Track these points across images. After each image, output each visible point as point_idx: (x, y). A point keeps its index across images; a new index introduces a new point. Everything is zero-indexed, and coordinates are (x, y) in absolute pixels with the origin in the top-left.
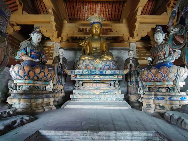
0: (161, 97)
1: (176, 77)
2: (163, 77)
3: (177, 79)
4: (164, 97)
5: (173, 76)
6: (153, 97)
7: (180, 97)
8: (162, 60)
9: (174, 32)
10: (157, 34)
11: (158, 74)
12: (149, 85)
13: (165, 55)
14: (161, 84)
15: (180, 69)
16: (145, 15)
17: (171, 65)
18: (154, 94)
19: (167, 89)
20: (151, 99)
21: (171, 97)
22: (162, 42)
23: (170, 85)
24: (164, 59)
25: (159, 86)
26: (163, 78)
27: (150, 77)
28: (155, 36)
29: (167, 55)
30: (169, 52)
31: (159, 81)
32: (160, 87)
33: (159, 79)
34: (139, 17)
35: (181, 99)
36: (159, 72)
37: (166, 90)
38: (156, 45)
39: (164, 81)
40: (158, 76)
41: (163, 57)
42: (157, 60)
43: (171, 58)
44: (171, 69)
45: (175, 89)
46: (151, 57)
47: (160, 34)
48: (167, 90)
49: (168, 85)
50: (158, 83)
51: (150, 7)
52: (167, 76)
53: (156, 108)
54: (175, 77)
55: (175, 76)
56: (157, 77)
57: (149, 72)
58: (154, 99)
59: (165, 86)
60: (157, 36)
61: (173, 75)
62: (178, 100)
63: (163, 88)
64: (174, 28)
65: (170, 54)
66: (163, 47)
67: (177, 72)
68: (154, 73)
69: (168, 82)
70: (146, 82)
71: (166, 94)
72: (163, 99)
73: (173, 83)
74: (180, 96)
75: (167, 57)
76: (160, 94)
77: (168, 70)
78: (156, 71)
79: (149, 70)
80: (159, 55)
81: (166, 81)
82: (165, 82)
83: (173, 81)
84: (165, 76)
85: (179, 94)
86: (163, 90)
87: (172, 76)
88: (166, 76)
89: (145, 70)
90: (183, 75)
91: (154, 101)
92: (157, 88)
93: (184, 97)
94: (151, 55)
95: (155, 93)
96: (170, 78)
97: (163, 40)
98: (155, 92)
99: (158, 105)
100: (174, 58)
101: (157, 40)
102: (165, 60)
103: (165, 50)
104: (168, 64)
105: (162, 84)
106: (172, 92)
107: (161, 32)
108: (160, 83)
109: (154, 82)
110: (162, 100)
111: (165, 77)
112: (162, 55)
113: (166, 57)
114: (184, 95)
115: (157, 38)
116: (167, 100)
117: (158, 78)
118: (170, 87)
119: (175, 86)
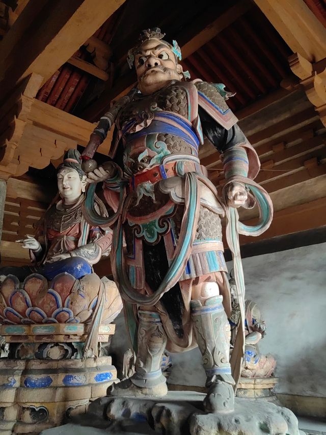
0: (43, 376)
1: (94, 309)
2: (58, 307)
3: (94, 316)
4: (51, 376)
5: (87, 307)
6: (16, 380)
7: (96, 374)
8: (68, 252)
9: (96, 178)
10: (66, 170)
11: (45, 298)
12: (14, 336)
13: (78, 238)
14: (51, 333)
15: (106, 285)
16: (54, 105)
17: (85, 274)
18: (23, 368)
19: (66, 347)
20: (11, 387)
21: (72, 376)
22: (77, 200)
23: (76, 335)
24: (73, 250)
25: (45, 340)
26: (57, 310)
27: (20, 305)
28: (60, 177)
29: (83, 241)
30: (91, 232)
31: (46, 322)
32: (47, 344)
33: (45, 315)
34: (31, 103)
35: (96, 379)
36: (50, 290)
37: (62, 352)
38: (60, 203)
39: (60, 322)
40: (43, 303)
41: (73, 246)
42: (54, 249)
43: (91, 251)
44: (83, 283)
45: (87, 348)
46: (40, 238)
47: (75, 174)
48: (67, 351)
49: (68, 336)
50: (41, 330)
51: (72, 89)
52: (70, 305)
53: (20, 420)
54: (91, 311)
55: (91, 306)
56: (42, 307)
57: (20, 288)
58: (17, 389)
59: (61, 339)
60: (66, 177)
61: (86, 302)
62: (89, 385)
63: (57, 344)
64: (98, 168)
65: (91, 238)
66: (76, 216)
67: (98, 294)
68: (34, 294)
69: (71, 326)
70: (6, 323)
71: (60, 366)
72: (47, 384)
73: (85, 329)
74: (97, 368)
75: (82, 247)
76: (43, 366)
77: (76, 288)
78: (42, 286)
79: (22, 280)
80: (63, 237)
81: (65, 322)
82: (62, 325)
83: (86, 323)
84: (63, 306)
85: (95, 365)
86: (55, 353)
87: (83, 305)
88: (67, 307)
89: (8, 281)
90: (113, 305)
91: (17, 395)
92: (37, 346)
93: (104, 372)
94: (42, 234)
95: (26, 366)
96: (78, 312)
97: (82, 193)
98: (28, 360)
99: (28, 408)
100: (98, 253)
101: (64, 188)
102: (74, 255)
103: (80, 224)
104: (79, 267)
105: (53, 332)
106: (79, 357)
107: (77, 170)
108: (46, 328)
109: (28, 324)
110: (44, 387)
111: (65, 309)
112: (72, 238)
113: (79, 245)
114: (105, 367)
115: (64, 183)
116: (56, 388)
117: (43, 312)
118: (75, 340)
119: (88, 337)
